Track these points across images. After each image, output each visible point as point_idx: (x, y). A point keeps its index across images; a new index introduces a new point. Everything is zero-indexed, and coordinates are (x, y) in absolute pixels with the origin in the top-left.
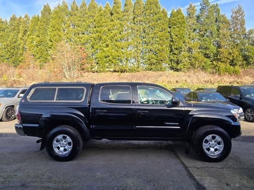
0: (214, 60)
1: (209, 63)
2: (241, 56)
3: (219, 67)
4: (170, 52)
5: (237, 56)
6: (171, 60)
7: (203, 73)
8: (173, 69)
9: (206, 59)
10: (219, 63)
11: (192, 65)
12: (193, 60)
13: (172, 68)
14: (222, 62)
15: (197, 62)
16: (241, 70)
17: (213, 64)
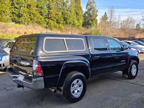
0: (46, 18)
1: (43, 19)
2: (62, 18)
3: (50, 23)
4: (12, 6)
5: (60, 17)
6: (13, 13)
7: (40, 27)
8: (15, 21)
9: (41, 17)
10: (50, 21)
11: (31, 19)
12: (32, 15)
13: (13, 21)
14: (52, 20)
15: (35, 18)
16: (63, 27)
17: (46, 21)
